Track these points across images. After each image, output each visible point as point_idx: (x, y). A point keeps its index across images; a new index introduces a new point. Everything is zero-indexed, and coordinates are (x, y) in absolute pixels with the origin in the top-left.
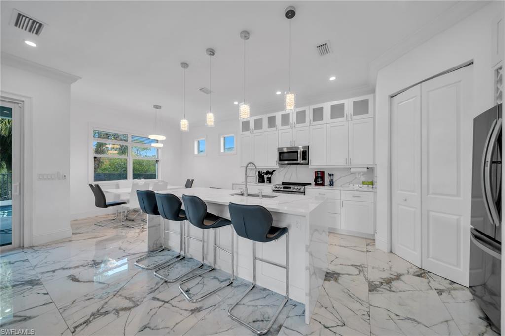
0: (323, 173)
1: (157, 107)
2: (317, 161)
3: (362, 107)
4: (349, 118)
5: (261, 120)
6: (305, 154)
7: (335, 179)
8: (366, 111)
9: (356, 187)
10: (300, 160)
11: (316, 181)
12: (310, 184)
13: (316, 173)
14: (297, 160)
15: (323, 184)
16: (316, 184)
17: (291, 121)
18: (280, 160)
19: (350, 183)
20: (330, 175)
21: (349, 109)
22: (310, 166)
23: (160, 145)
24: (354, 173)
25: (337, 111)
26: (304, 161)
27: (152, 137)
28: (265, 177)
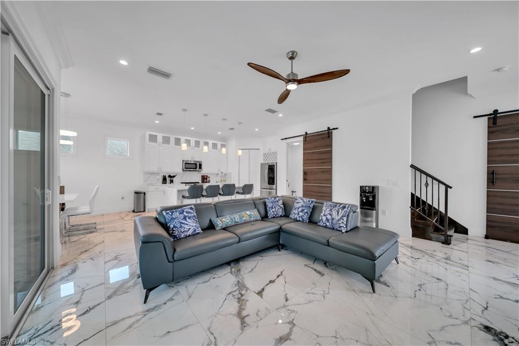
4: (219, 151)
6: (201, 166)
12: (198, 182)
13: (203, 176)
14: (196, 168)
15: (207, 182)
16: (203, 182)
17: (191, 144)
18: (185, 168)
20: (209, 177)
21: (219, 146)
22: (202, 172)
26: (200, 170)
28: (168, 179)
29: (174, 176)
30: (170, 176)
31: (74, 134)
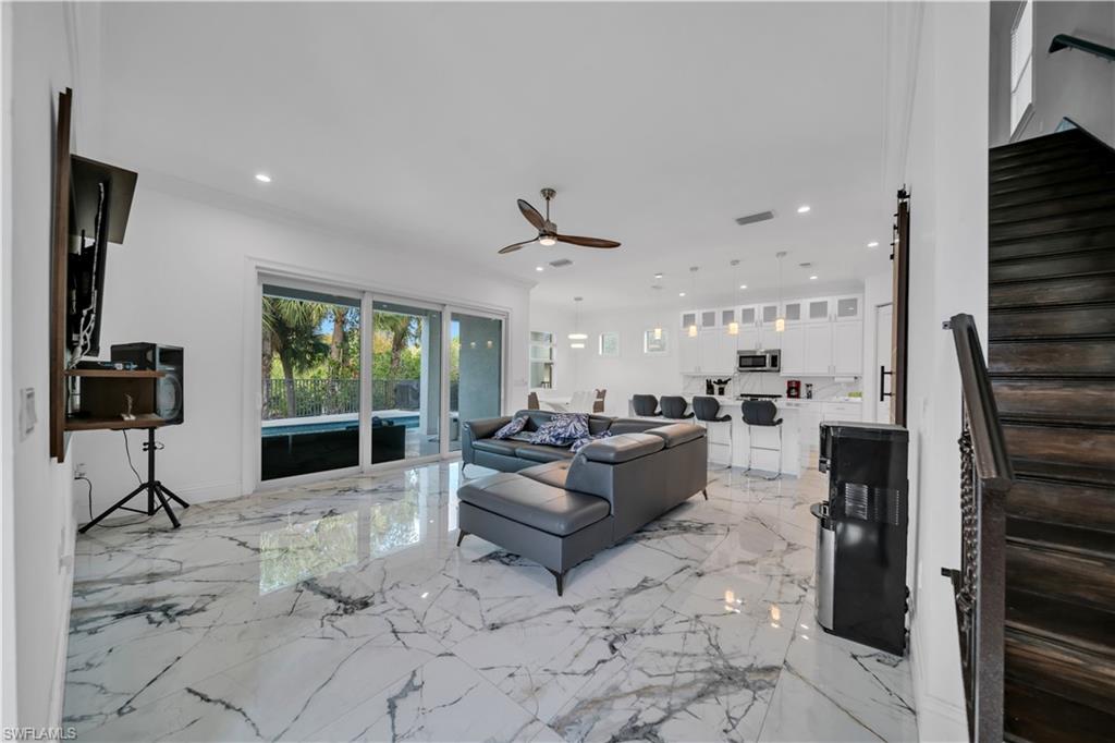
0: (798, 383)
1: (577, 299)
2: (790, 368)
3: (848, 308)
4: (833, 318)
5: (713, 314)
6: (775, 360)
7: (814, 389)
8: (854, 313)
9: (841, 398)
10: (768, 366)
11: (789, 392)
12: (780, 396)
13: (789, 383)
14: (765, 365)
15: (797, 396)
16: (789, 396)
17: (756, 317)
18: (741, 366)
19: (834, 395)
20: (808, 386)
21: (833, 307)
22: (781, 374)
23: (582, 346)
24: (839, 384)
25: (818, 310)
26: (774, 369)
27: (572, 337)
28: (716, 387)
29: (726, 382)
30: (720, 382)
31: (584, 337)
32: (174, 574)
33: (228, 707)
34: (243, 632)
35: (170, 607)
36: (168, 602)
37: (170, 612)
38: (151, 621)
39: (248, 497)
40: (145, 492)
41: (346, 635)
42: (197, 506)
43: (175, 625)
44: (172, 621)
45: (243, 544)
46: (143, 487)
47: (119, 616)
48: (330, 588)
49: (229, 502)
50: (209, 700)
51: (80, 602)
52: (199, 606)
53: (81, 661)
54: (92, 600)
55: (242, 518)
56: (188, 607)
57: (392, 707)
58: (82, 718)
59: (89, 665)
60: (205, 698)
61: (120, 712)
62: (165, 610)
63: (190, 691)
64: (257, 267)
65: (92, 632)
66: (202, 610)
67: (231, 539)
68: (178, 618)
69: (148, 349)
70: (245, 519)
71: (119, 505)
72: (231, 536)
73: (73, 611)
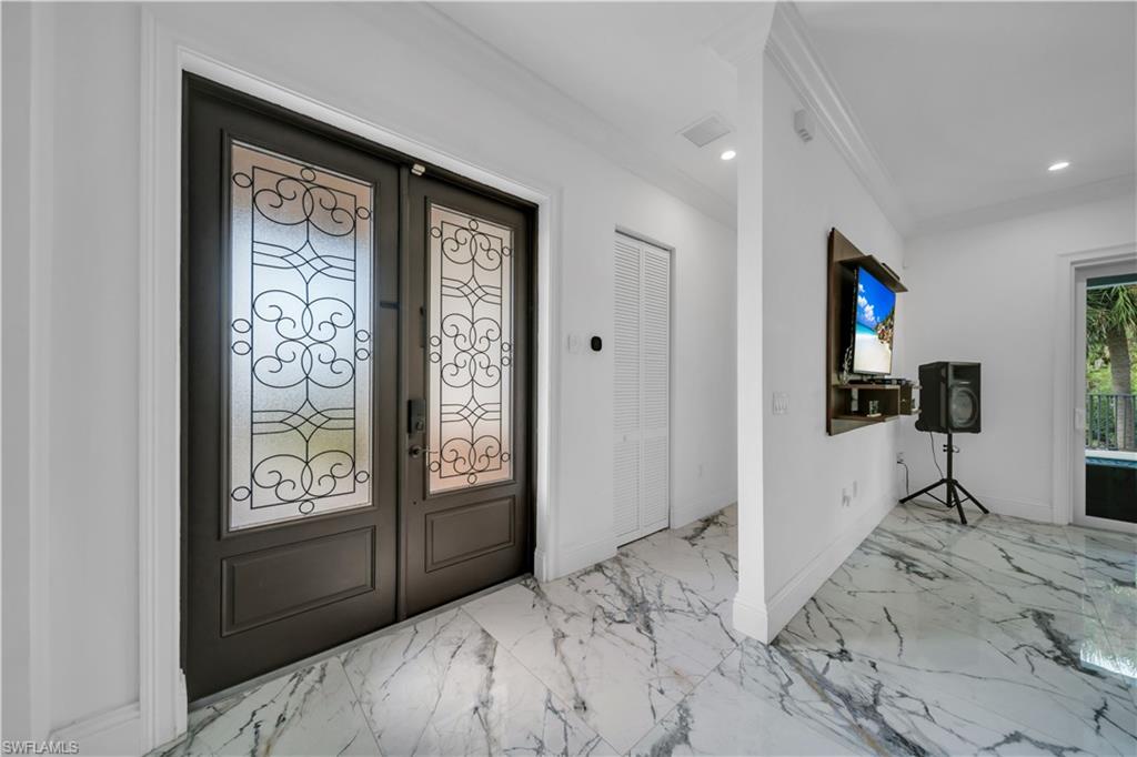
32: (935, 551)
33: (897, 631)
34: (946, 608)
35: (913, 565)
36: (915, 563)
37: (911, 568)
38: (897, 566)
39: (1060, 527)
40: (945, 485)
41: (1033, 669)
42: (997, 515)
43: (907, 576)
44: (908, 573)
45: (1008, 559)
46: (942, 481)
47: (883, 554)
48: (1062, 634)
49: (1032, 522)
50: (890, 620)
51: (873, 538)
52: (932, 576)
53: (851, 562)
54: (878, 539)
55: (1032, 540)
56: (923, 572)
57: (1015, 737)
58: (835, 584)
59: (854, 566)
60: (889, 618)
61: (849, 593)
62: (909, 566)
63: (885, 609)
64: (1072, 263)
65: (866, 553)
66: (931, 579)
67: (1001, 550)
68: (913, 574)
69: (942, 367)
70: (1033, 542)
71: (925, 491)
72: (1002, 547)
73: (866, 539)
